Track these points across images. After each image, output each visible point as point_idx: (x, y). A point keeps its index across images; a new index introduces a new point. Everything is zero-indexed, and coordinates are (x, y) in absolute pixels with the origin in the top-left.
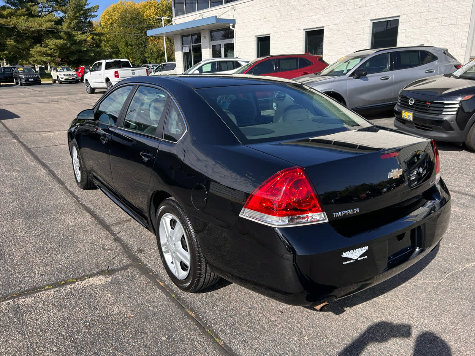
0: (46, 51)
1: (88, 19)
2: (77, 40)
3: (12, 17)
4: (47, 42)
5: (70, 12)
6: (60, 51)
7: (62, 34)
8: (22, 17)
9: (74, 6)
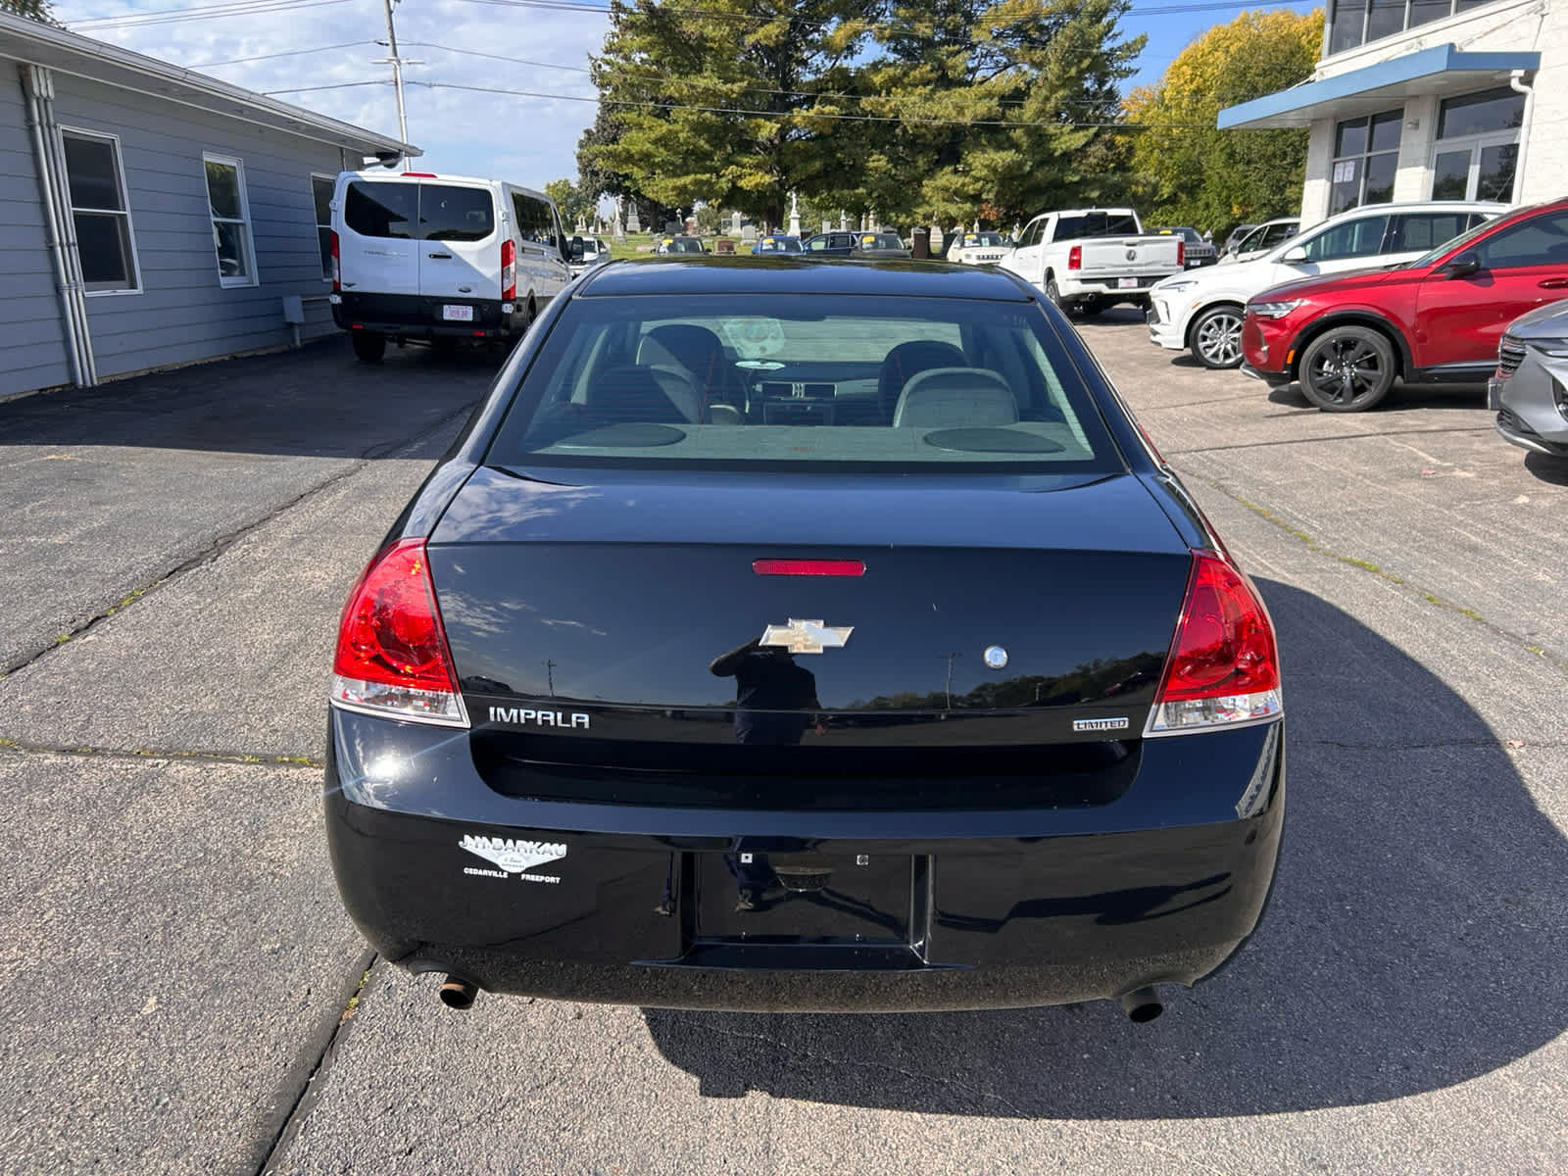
0: (963, 185)
1: (1106, 82)
2: (1055, 150)
3: (894, 89)
4: (970, 159)
5: (1052, 66)
6: (1002, 185)
7: (1018, 134)
8: (920, 90)
9: (1067, 44)
